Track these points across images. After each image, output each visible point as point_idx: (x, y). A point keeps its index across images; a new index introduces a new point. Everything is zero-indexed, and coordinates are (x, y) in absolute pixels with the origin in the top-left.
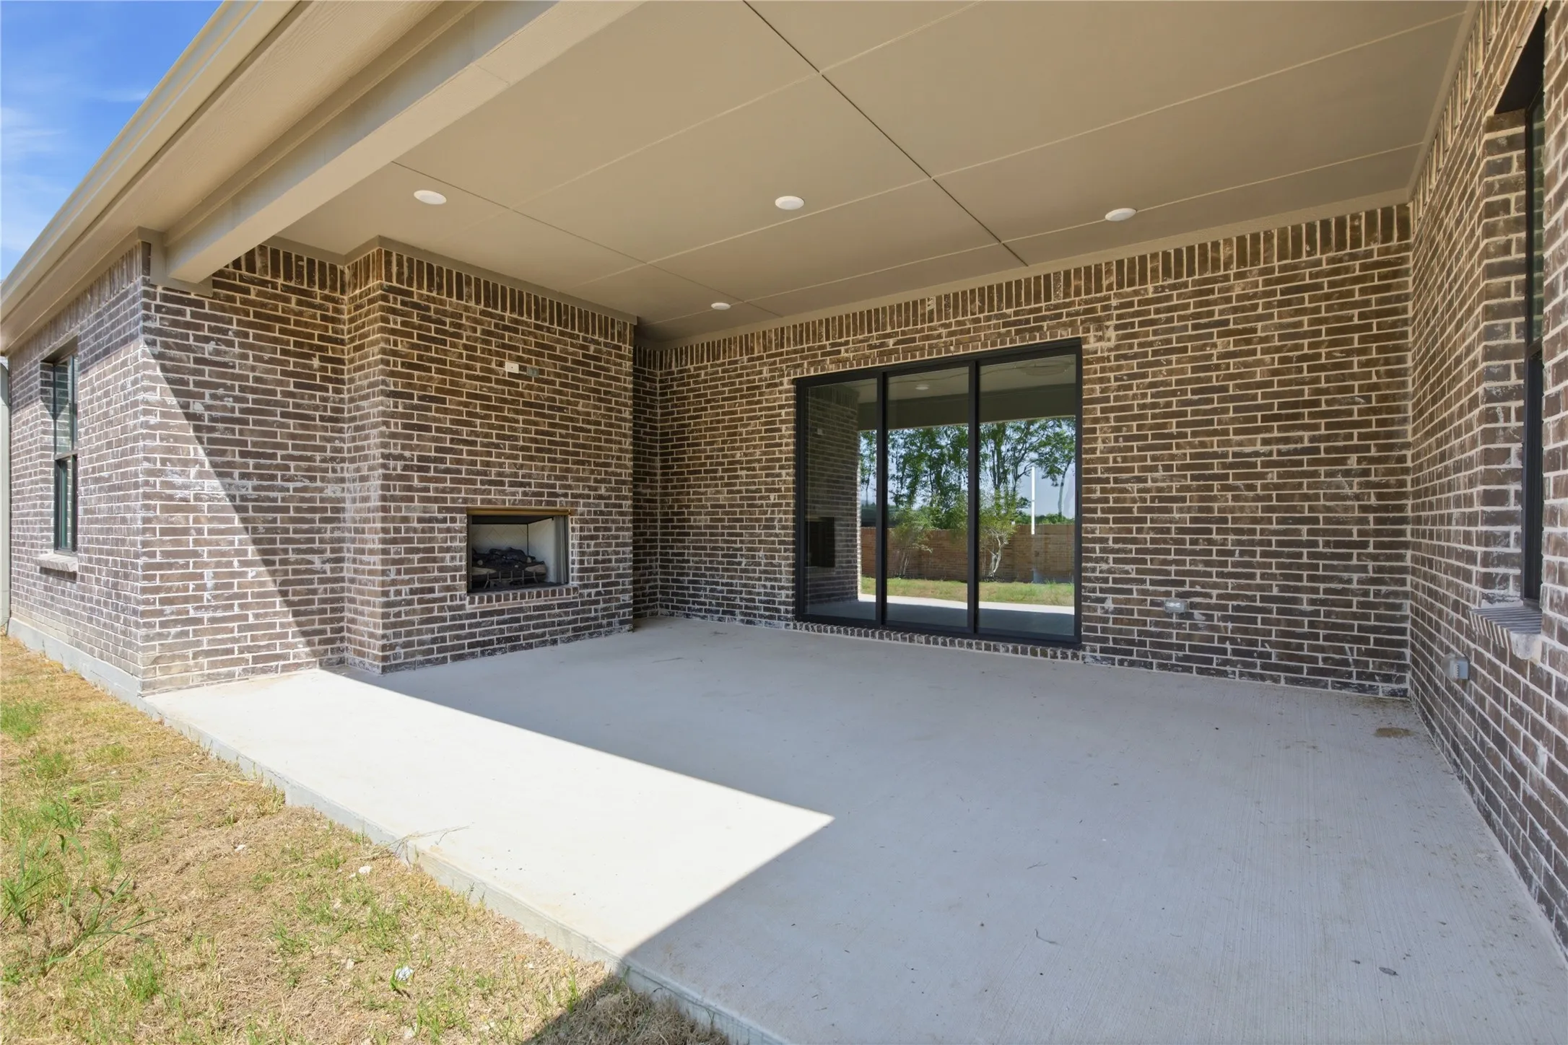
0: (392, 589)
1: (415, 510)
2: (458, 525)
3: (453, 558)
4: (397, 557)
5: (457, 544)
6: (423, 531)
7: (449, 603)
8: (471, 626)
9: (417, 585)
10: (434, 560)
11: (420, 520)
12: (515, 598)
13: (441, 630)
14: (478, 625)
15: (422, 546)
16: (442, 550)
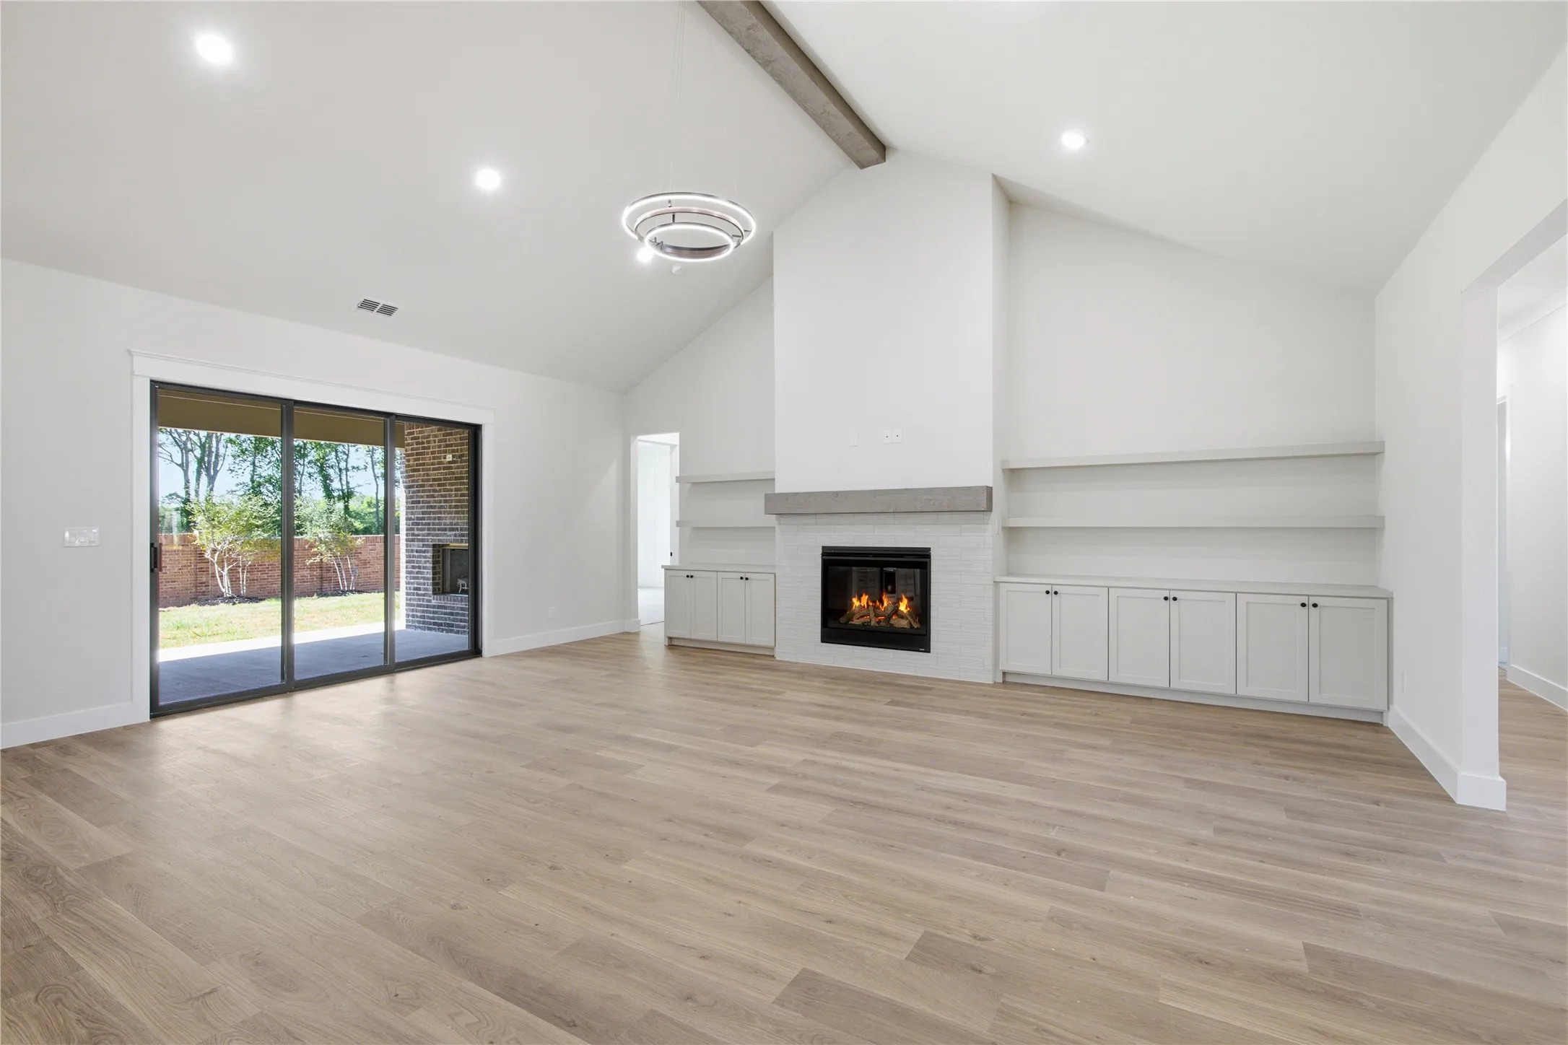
1: (415, 548)
2: (429, 554)
3: (427, 573)
4: (410, 571)
5: (428, 565)
6: (418, 559)
7: (426, 597)
8: (433, 612)
9: (416, 586)
10: (421, 573)
11: (417, 553)
12: (451, 601)
13: (424, 612)
14: (437, 612)
15: (417, 566)
16: (423, 568)
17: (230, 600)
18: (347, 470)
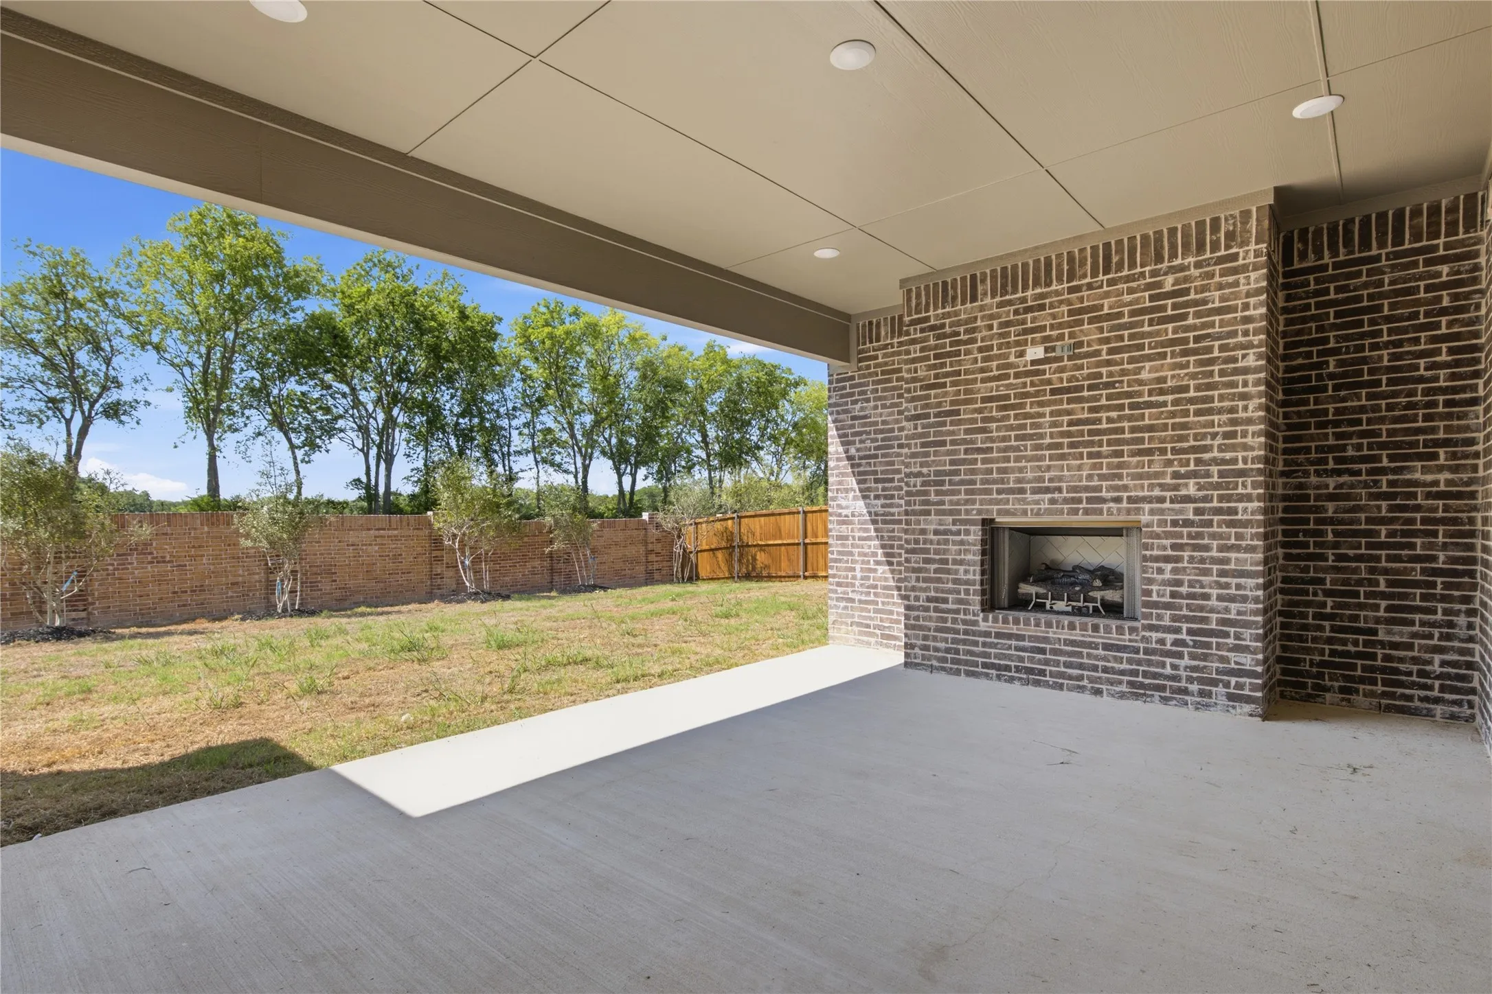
0: (913, 594)
1: (931, 523)
2: (971, 538)
3: (966, 572)
4: (916, 565)
5: (970, 557)
6: (939, 543)
7: (962, 616)
8: (984, 644)
9: (933, 594)
10: (948, 572)
11: (936, 532)
12: (1037, 625)
13: (955, 641)
14: (994, 646)
15: (937, 557)
16: (955, 562)
17: (475, 596)
18: (509, 454)
